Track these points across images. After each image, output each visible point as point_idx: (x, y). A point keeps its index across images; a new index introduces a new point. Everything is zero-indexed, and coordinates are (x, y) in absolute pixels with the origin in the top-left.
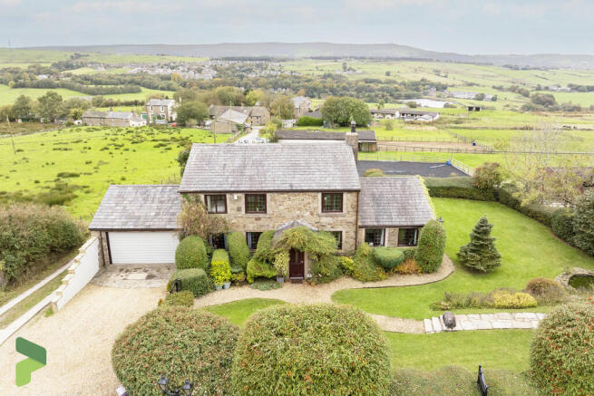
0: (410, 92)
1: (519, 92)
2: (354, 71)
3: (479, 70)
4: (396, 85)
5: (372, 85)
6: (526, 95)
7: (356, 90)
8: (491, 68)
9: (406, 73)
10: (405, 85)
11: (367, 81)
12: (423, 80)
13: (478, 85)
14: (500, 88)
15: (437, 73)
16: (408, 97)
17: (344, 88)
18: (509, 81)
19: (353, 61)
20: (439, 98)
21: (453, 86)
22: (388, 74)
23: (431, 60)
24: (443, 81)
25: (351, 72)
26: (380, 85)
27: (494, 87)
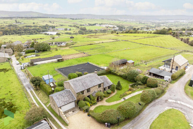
0: (44, 30)
1: (76, 27)
2: (21, 23)
3: (63, 20)
4: (38, 27)
5: (29, 28)
6: (78, 28)
7: (24, 30)
8: (66, 19)
9: (40, 22)
10: (41, 27)
11: (27, 26)
12: (46, 25)
13: (64, 25)
14: (71, 26)
15: (50, 22)
16: (43, 31)
17: (19, 30)
18: (73, 24)
19: (19, 19)
20: (54, 31)
21: (57, 26)
22: (34, 23)
23: (47, 18)
24: (53, 25)
25: (19, 23)
26: (32, 28)
27: (69, 26)
